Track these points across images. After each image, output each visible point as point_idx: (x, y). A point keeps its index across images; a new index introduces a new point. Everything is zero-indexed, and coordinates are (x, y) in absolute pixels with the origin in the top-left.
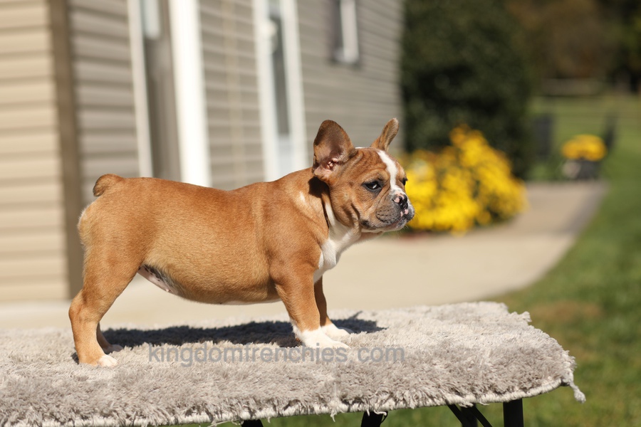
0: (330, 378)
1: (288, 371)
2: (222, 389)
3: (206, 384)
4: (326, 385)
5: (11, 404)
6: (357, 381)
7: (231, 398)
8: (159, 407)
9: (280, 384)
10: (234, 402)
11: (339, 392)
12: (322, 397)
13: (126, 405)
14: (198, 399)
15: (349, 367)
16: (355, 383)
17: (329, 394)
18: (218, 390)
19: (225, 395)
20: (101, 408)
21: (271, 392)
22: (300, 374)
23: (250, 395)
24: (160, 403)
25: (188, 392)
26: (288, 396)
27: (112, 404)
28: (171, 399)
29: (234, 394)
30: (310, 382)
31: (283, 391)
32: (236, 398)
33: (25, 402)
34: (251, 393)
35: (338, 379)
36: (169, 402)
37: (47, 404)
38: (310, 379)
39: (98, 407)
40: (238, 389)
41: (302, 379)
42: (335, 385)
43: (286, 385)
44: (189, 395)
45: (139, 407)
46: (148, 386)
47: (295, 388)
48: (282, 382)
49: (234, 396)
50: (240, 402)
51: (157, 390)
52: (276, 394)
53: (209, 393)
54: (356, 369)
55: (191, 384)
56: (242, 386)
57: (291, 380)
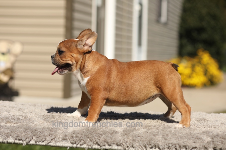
0: (209, 139)
1: (192, 135)
2: (166, 139)
3: (159, 137)
4: (208, 142)
5: (81, 137)
6: (221, 142)
7: (169, 144)
8: (140, 144)
9: (189, 140)
10: (170, 145)
11: (213, 145)
12: (206, 147)
13: (127, 142)
14: (155, 142)
15: (217, 136)
16: (220, 143)
17: (209, 146)
18: (164, 140)
19: (167, 142)
20: (117, 142)
21: (185, 143)
22: (197, 137)
23: (177, 143)
24: (140, 142)
25: (152, 139)
26: (193, 145)
27: (121, 141)
28: (145, 142)
29: (170, 142)
30: (201, 140)
31: (190, 143)
32: (171, 144)
33: (87, 137)
34: (177, 142)
35: (213, 140)
36: (144, 142)
37: (95, 138)
38: (201, 139)
39: (116, 142)
40: (172, 140)
41: (198, 139)
42: (212, 143)
43: (191, 140)
44: (152, 141)
45: (132, 143)
46: (135, 135)
47: (195, 142)
48: (190, 139)
49: (170, 143)
50: (172, 145)
51: (139, 137)
52: (188, 144)
53: (160, 140)
54: (220, 137)
55: (152, 136)
56: (173, 139)
57: (194, 139)
